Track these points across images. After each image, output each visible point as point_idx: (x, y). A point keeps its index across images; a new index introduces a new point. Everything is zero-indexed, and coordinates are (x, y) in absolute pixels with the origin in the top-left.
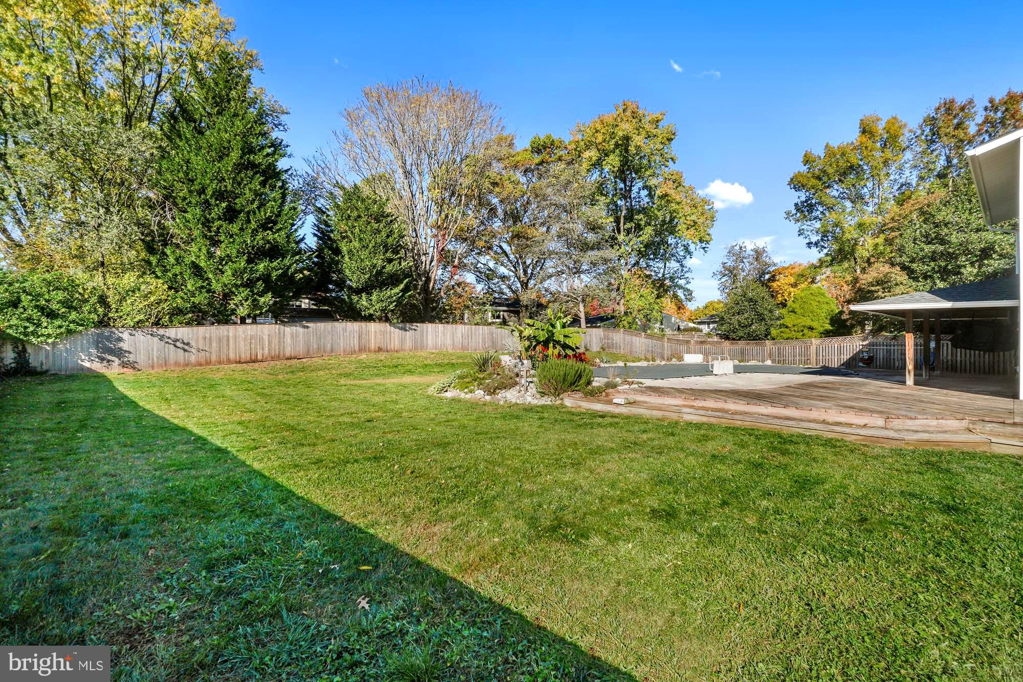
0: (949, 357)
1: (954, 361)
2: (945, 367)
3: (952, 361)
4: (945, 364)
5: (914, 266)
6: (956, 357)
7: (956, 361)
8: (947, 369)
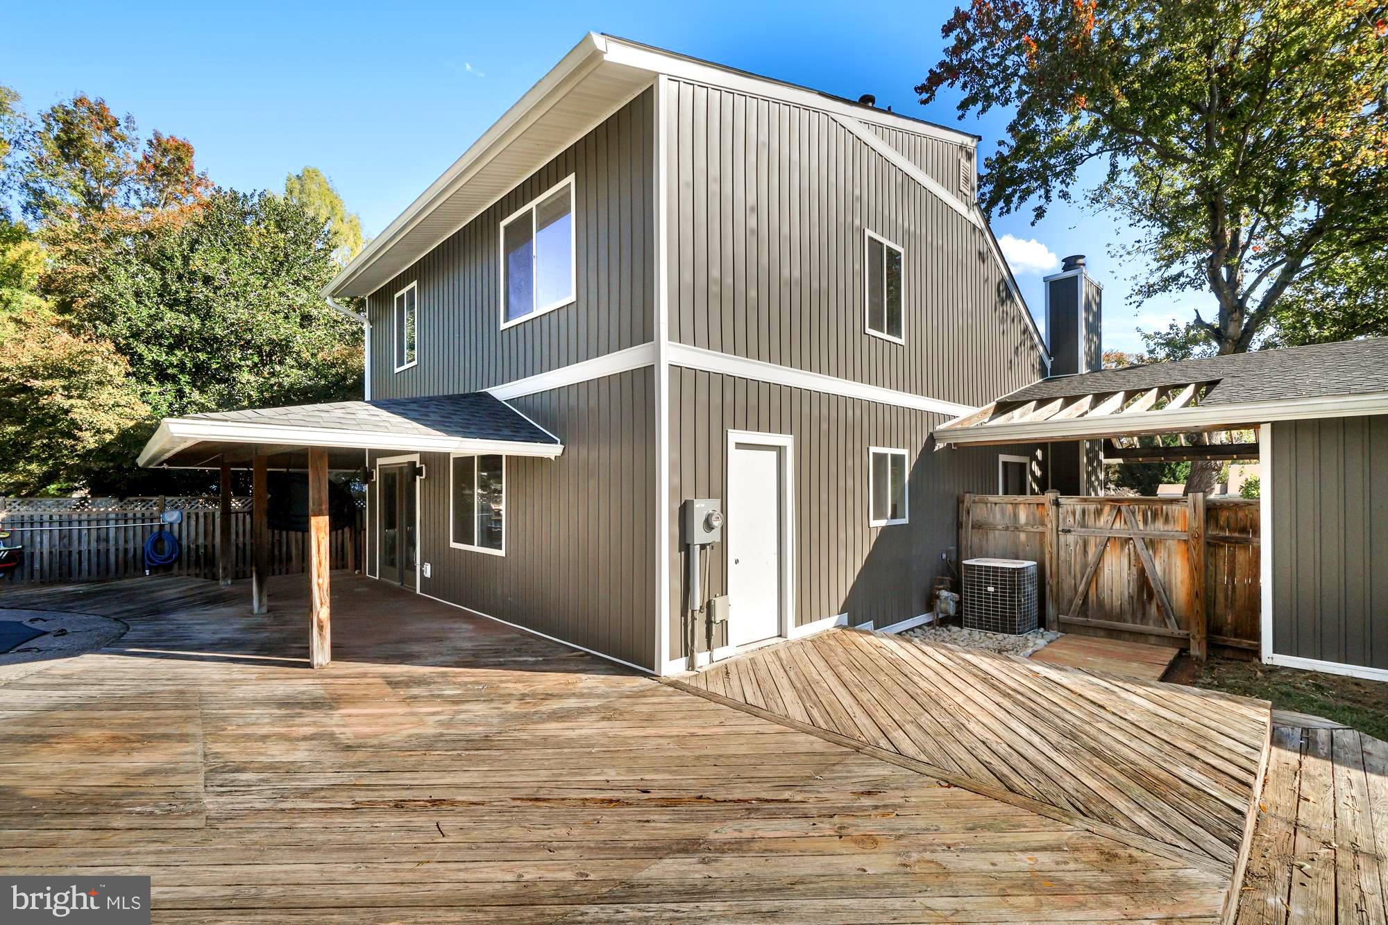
0: (201, 540)
1: (210, 547)
2: (193, 558)
3: (206, 547)
4: (193, 553)
5: (141, 348)
6: (213, 537)
7: (214, 546)
8: (197, 564)
